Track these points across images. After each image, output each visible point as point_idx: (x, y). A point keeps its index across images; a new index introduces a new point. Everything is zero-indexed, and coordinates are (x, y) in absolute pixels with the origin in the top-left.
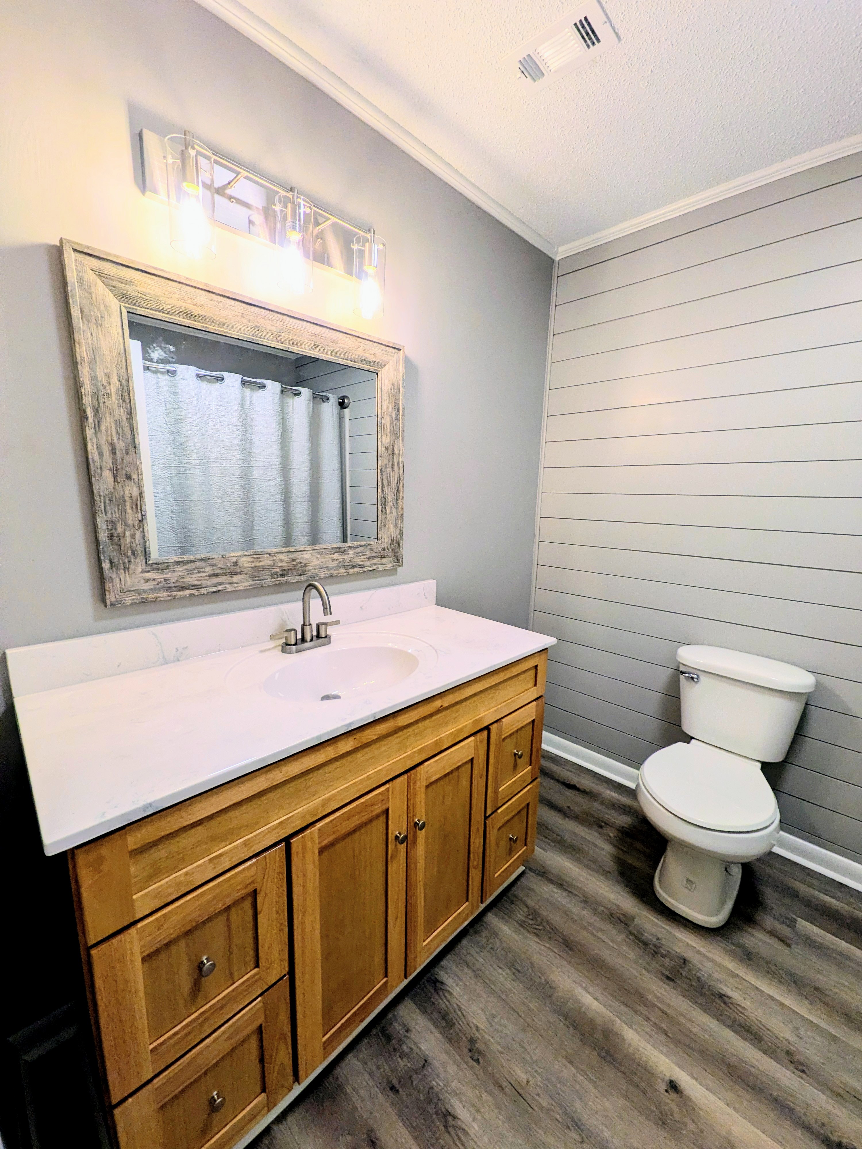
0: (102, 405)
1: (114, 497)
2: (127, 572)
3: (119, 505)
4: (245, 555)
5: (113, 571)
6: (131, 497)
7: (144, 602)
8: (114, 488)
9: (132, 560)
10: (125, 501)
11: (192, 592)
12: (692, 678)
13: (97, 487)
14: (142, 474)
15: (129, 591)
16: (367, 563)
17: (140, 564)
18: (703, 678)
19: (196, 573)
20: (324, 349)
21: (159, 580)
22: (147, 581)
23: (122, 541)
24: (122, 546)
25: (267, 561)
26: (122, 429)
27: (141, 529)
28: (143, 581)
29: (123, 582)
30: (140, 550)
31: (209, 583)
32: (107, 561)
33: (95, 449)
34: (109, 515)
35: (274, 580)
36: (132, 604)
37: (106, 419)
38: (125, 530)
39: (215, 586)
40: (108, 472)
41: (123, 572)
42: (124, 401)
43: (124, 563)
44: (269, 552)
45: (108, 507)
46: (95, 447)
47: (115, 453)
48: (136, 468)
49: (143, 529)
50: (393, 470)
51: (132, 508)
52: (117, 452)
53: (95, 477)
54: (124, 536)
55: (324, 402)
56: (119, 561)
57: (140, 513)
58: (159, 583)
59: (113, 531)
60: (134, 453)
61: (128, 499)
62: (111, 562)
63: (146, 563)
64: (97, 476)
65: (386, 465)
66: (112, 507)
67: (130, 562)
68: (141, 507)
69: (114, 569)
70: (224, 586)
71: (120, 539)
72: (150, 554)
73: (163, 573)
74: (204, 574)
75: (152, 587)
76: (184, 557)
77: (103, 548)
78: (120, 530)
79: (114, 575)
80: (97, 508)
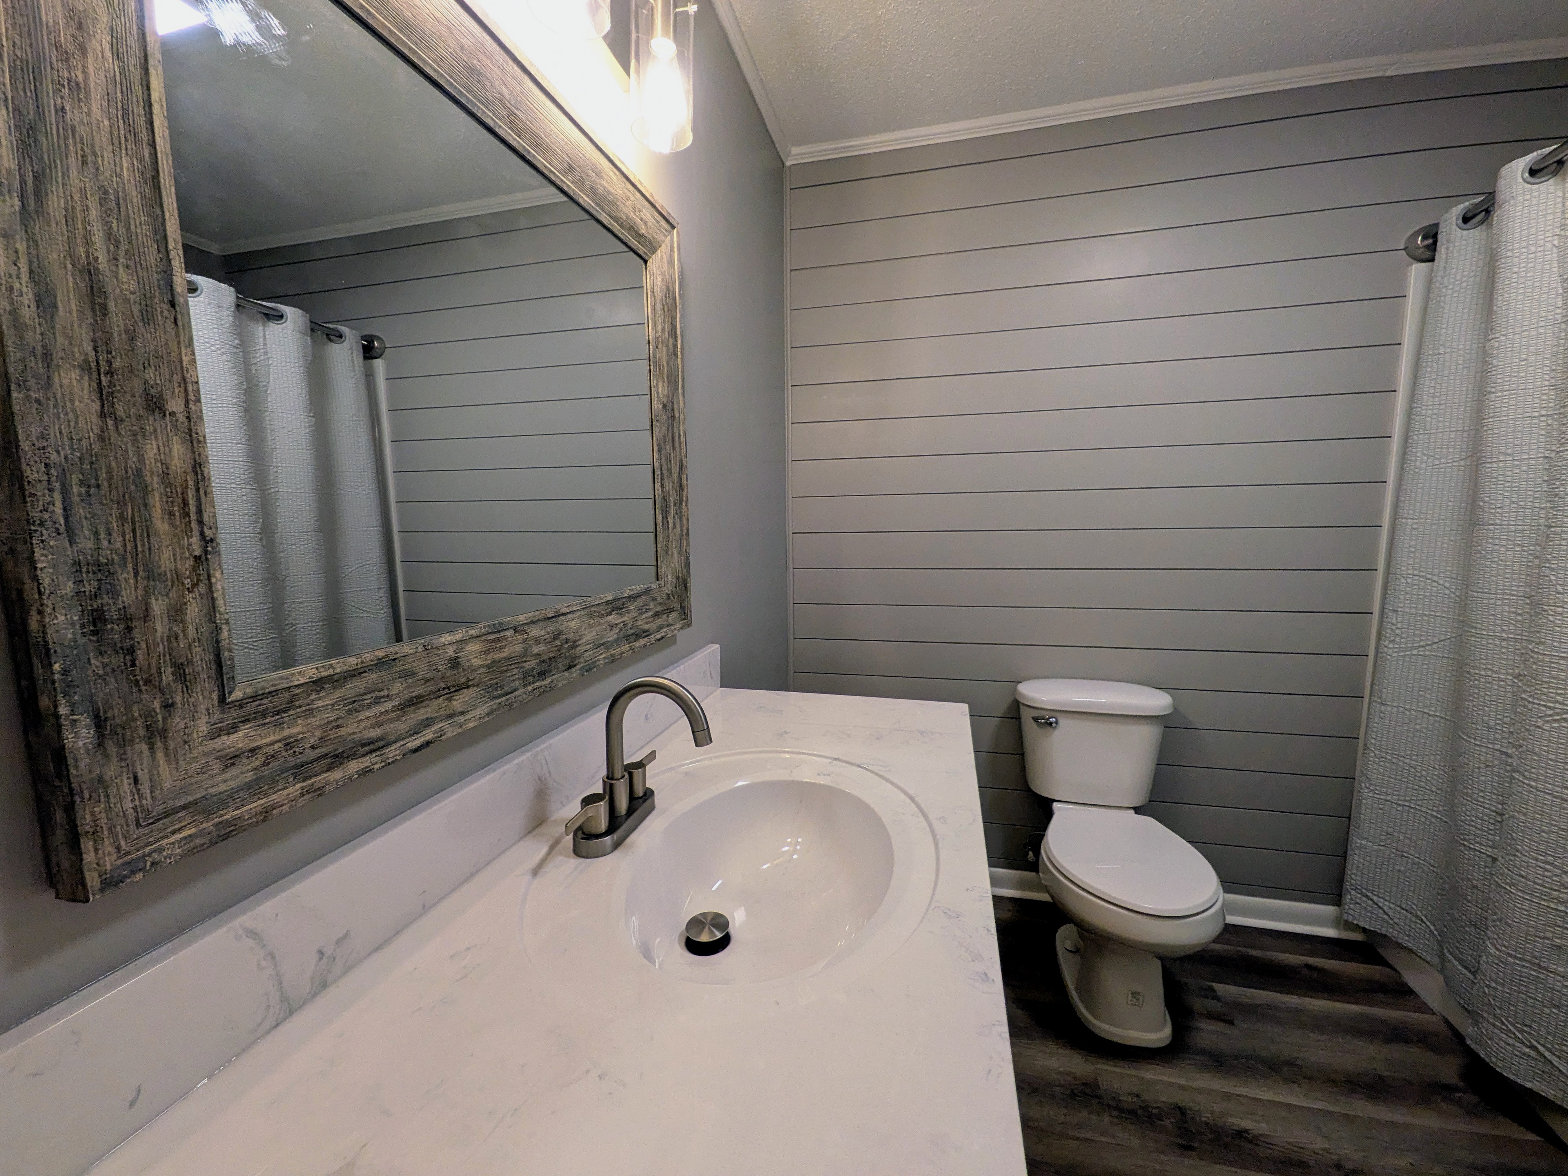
0: (51, 116)
1: (103, 476)
2: (159, 744)
3: (121, 504)
4: (472, 637)
5: (106, 756)
6: (165, 475)
7: (227, 836)
8: (101, 438)
9: (178, 699)
10: (145, 490)
11: (366, 762)
12: (1051, 724)
13: (35, 430)
14: (198, 400)
15: (167, 814)
16: (653, 626)
17: (202, 708)
18: (1064, 722)
19: (369, 706)
20: (582, 181)
21: (270, 750)
22: (231, 760)
23: (137, 634)
24: (140, 654)
25: (513, 647)
26: (128, 229)
27: (202, 588)
28: (217, 767)
29: (145, 788)
30: (200, 657)
31: (402, 726)
32: (85, 720)
33: (25, 277)
34: (86, 543)
35: (530, 688)
36: (183, 856)
37: (66, 174)
38: (147, 594)
39: (415, 731)
40: (75, 374)
41: (144, 747)
42: (131, 130)
43: (149, 714)
44: (514, 623)
45: (80, 511)
46: (24, 270)
47: (104, 308)
48: (177, 378)
49: (210, 586)
50: (674, 449)
51: (171, 514)
52: (111, 304)
53: (22, 385)
54: (147, 616)
55: (330, 340)
56: (129, 708)
57: (196, 533)
58: (270, 758)
59: (106, 599)
60: (169, 324)
61: (155, 483)
62: (99, 723)
63: (222, 700)
64: (32, 382)
65: (664, 436)
66: (97, 508)
67: (168, 706)
68: (199, 511)
69: (111, 747)
70: (436, 727)
71: (129, 629)
72: (232, 668)
73: (279, 725)
74: (389, 705)
75: (250, 776)
76: (333, 662)
77: (65, 672)
78: (129, 595)
79: (111, 770)
80: (35, 514)
